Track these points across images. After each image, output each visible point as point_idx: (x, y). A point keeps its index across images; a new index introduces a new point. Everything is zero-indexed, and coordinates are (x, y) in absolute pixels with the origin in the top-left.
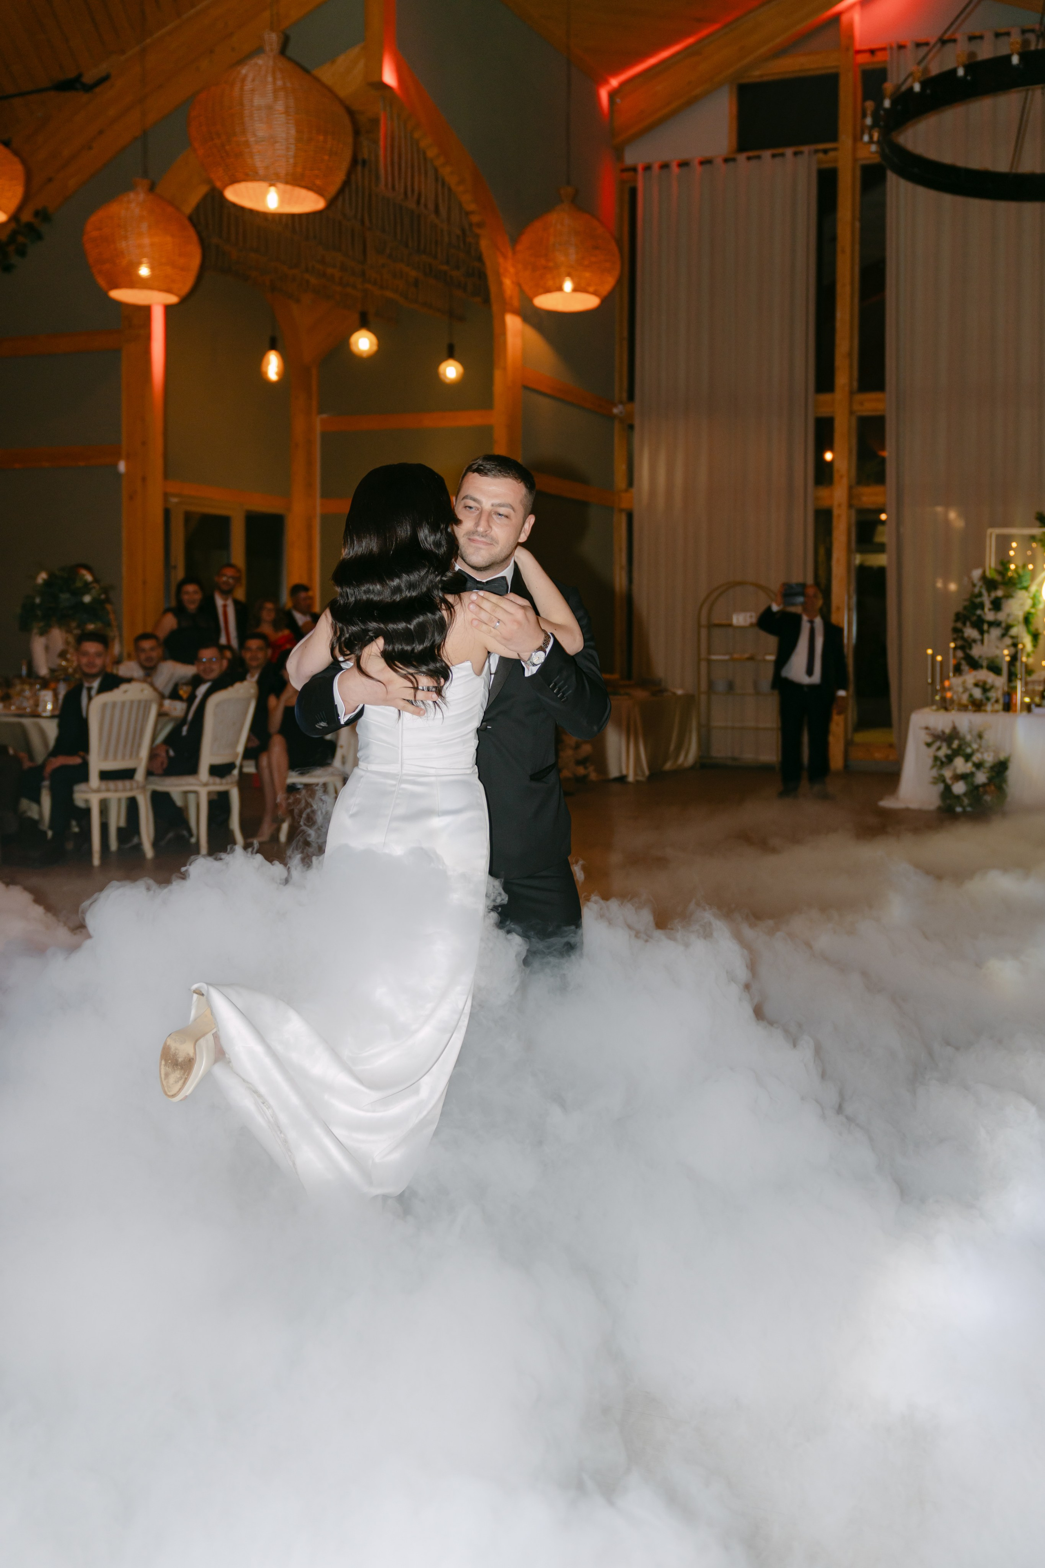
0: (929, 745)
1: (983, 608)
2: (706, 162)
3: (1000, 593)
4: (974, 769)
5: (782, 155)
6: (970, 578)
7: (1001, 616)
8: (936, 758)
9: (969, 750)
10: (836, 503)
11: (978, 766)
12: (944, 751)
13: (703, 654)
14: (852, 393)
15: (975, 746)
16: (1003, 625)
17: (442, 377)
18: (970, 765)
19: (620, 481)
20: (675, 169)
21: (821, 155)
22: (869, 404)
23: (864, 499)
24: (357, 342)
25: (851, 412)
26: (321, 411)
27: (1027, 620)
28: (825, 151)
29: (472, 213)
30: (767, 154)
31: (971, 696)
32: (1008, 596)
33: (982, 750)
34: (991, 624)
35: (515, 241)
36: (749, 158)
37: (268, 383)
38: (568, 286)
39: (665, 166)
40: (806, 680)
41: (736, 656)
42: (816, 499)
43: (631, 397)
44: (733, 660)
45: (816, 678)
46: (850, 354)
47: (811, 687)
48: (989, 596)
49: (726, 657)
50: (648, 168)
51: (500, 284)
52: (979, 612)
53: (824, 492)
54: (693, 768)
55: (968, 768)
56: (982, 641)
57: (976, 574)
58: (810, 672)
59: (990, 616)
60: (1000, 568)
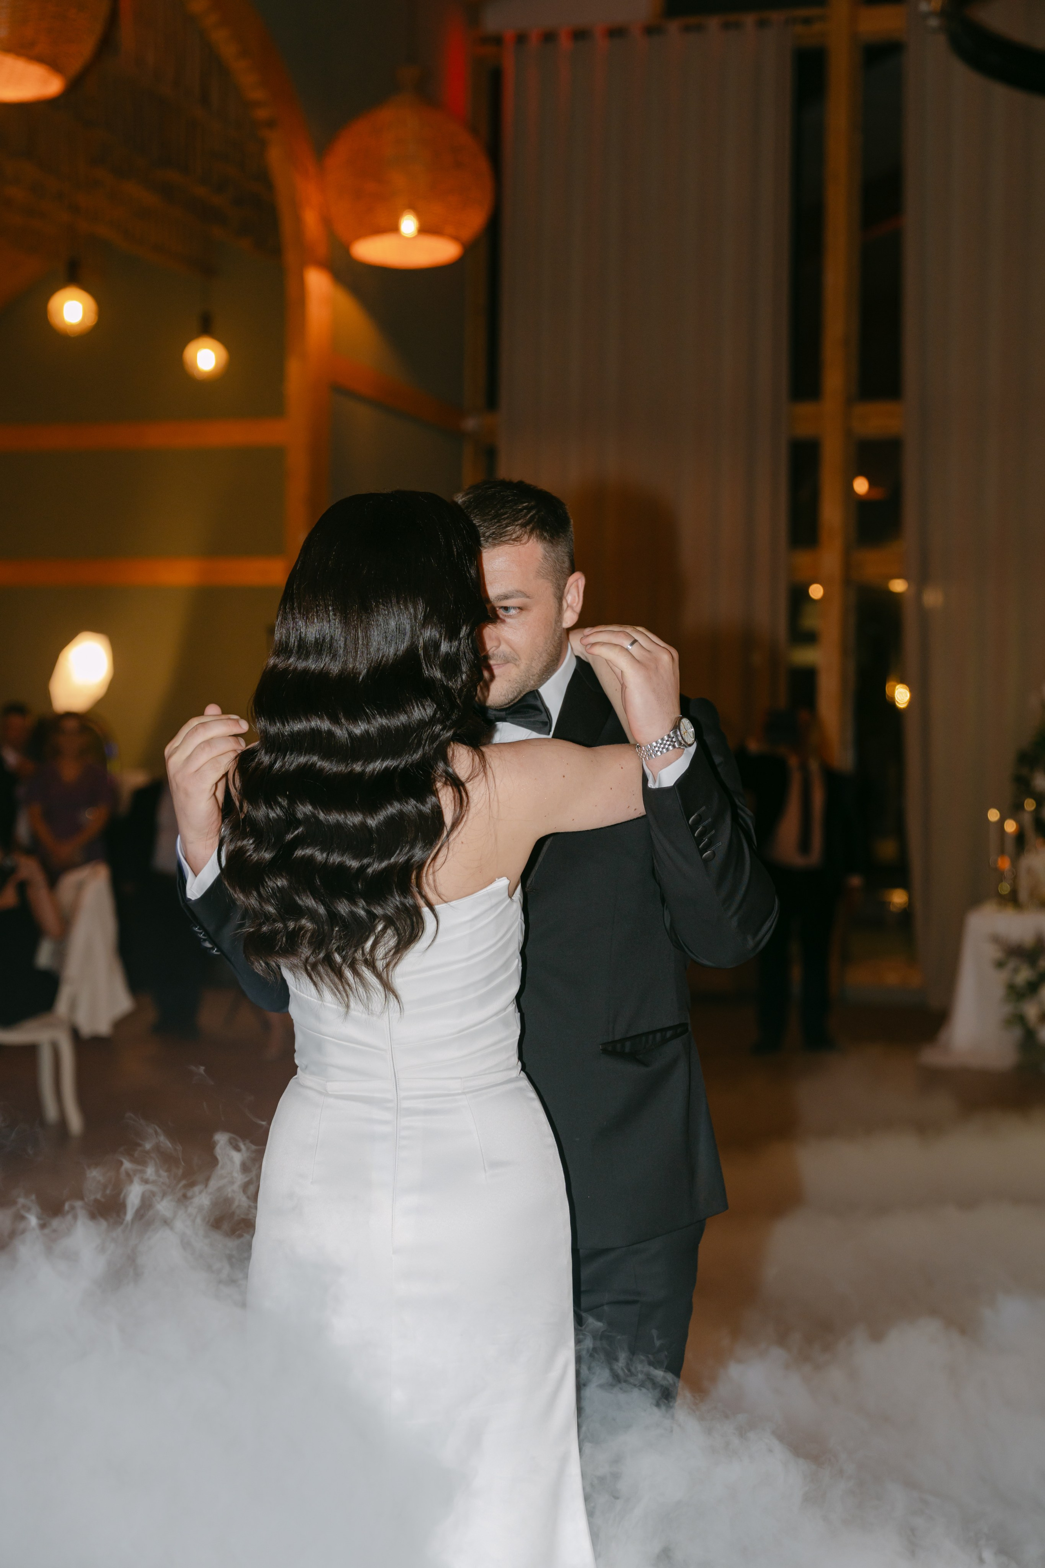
0: (999, 965)
2: (616, 33)
5: (739, 25)
8: (1011, 986)
12: (1024, 975)
14: (849, 401)
17: (189, 366)
20: (565, 43)
21: (799, 28)
22: (876, 419)
23: (869, 570)
24: (60, 308)
25: (849, 433)
28: (807, 21)
29: (258, 104)
30: (713, 23)
35: (322, 151)
36: (684, 28)
38: (409, 225)
39: (549, 37)
40: (799, 861)
42: (792, 569)
43: (492, 401)
45: (815, 856)
46: (846, 341)
50: (521, 39)
53: (803, 560)
58: (804, 845)
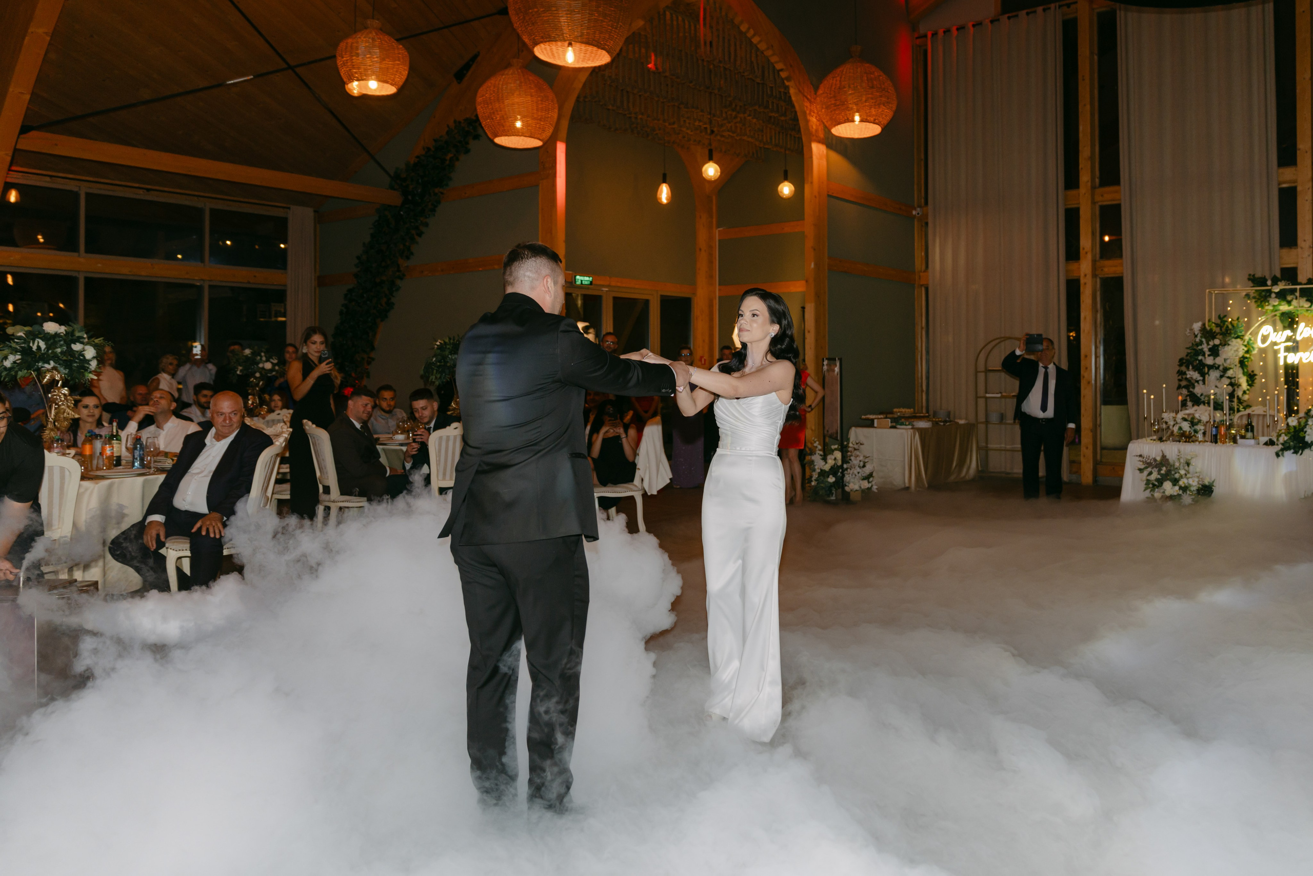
0: (1141, 470)
1: (1204, 355)
2: (977, 24)
3: (1217, 342)
4: (1181, 492)
5: (1035, 12)
6: (1191, 330)
7: (1219, 361)
8: (1148, 482)
9: (1177, 476)
10: (1082, 275)
11: (1185, 489)
12: (1155, 476)
13: (981, 392)
14: (1093, 188)
15: (1182, 472)
16: (1221, 368)
17: (780, 194)
18: (1177, 488)
19: (919, 264)
20: (954, 32)
21: (1065, 9)
22: (1107, 196)
23: (1106, 270)
24: (706, 170)
25: (1094, 203)
26: (718, 227)
27: (1242, 363)
28: (1067, 6)
29: (782, 70)
30: (1022, 13)
31: (1180, 428)
32: (1225, 344)
33: (1188, 476)
34: (1211, 367)
35: (816, 88)
36: (1009, 18)
37: (661, 204)
38: (857, 118)
39: (947, 31)
40: (1041, 415)
41: (1004, 394)
42: (1067, 271)
43: (926, 201)
44: (1002, 397)
45: (1050, 413)
46: (1092, 158)
47: (1047, 420)
48: (1208, 344)
49: (999, 395)
50: (935, 34)
51: (807, 121)
52: (1200, 358)
53: (1073, 266)
54: (973, 480)
55: (1175, 490)
56: (1204, 381)
57: (1197, 326)
58: (1044, 408)
59: (1209, 361)
60: (1219, 322)
